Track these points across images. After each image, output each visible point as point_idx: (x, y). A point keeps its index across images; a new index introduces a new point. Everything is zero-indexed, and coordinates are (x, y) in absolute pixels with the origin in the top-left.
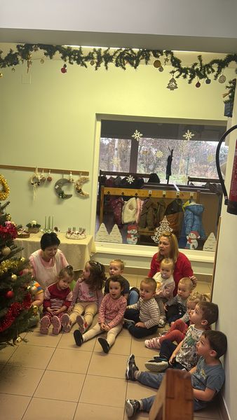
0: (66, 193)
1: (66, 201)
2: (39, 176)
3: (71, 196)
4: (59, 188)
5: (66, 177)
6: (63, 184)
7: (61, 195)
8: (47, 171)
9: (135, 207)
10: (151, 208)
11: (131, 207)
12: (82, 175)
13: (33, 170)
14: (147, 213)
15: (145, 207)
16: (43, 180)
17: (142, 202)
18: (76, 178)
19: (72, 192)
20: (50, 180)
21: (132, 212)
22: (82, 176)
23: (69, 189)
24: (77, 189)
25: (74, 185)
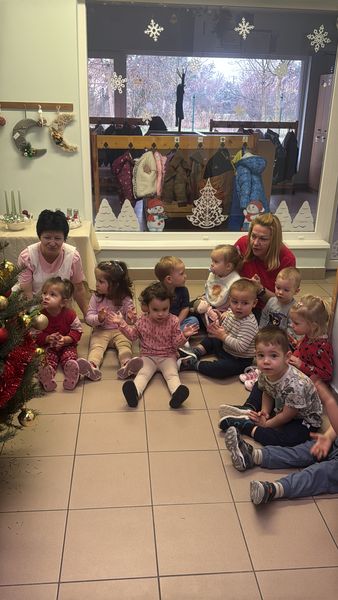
0: (35, 146)
1: (37, 162)
3: (43, 152)
4: (21, 138)
5: (31, 115)
6: (27, 133)
7: (27, 152)
12: (61, 110)
15: (170, 167)
17: (165, 159)
18: (50, 117)
19: (45, 143)
20: (2, 123)
22: (61, 113)
23: (39, 138)
24: (54, 137)
25: (47, 130)
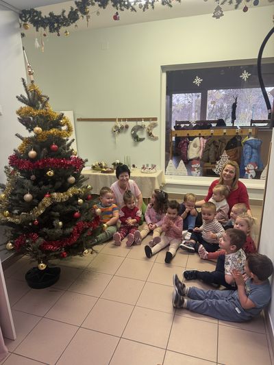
0: (140, 137)
1: (141, 143)
2: (119, 124)
3: (143, 139)
4: (135, 133)
5: (139, 123)
6: (138, 130)
7: (137, 139)
8: (124, 120)
9: (198, 145)
10: (212, 146)
11: (195, 146)
12: (152, 120)
13: (114, 120)
14: (209, 150)
15: (208, 145)
16: (122, 128)
17: (205, 141)
18: (147, 124)
19: (145, 135)
20: (127, 127)
21: (196, 150)
22: (152, 122)
23: (142, 133)
24: (148, 133)
25: (145, 129)
